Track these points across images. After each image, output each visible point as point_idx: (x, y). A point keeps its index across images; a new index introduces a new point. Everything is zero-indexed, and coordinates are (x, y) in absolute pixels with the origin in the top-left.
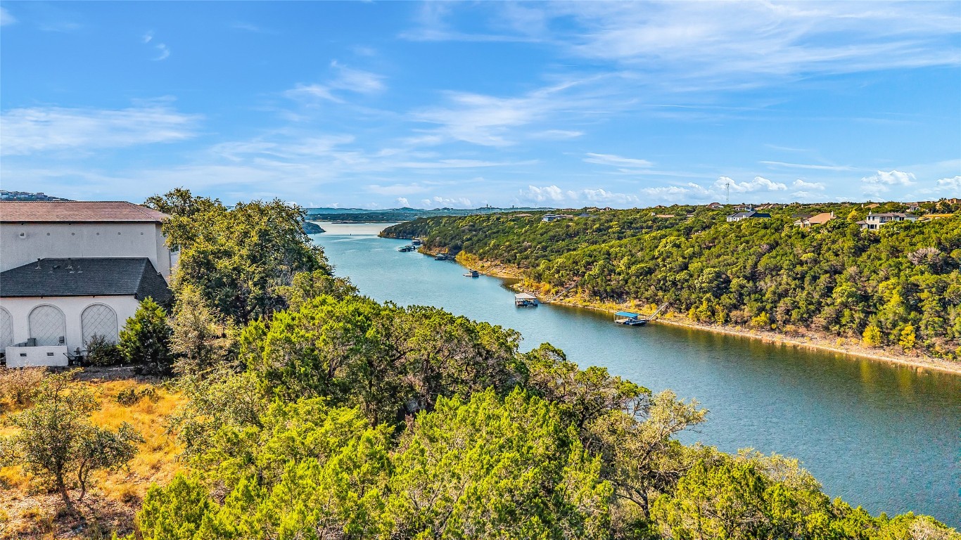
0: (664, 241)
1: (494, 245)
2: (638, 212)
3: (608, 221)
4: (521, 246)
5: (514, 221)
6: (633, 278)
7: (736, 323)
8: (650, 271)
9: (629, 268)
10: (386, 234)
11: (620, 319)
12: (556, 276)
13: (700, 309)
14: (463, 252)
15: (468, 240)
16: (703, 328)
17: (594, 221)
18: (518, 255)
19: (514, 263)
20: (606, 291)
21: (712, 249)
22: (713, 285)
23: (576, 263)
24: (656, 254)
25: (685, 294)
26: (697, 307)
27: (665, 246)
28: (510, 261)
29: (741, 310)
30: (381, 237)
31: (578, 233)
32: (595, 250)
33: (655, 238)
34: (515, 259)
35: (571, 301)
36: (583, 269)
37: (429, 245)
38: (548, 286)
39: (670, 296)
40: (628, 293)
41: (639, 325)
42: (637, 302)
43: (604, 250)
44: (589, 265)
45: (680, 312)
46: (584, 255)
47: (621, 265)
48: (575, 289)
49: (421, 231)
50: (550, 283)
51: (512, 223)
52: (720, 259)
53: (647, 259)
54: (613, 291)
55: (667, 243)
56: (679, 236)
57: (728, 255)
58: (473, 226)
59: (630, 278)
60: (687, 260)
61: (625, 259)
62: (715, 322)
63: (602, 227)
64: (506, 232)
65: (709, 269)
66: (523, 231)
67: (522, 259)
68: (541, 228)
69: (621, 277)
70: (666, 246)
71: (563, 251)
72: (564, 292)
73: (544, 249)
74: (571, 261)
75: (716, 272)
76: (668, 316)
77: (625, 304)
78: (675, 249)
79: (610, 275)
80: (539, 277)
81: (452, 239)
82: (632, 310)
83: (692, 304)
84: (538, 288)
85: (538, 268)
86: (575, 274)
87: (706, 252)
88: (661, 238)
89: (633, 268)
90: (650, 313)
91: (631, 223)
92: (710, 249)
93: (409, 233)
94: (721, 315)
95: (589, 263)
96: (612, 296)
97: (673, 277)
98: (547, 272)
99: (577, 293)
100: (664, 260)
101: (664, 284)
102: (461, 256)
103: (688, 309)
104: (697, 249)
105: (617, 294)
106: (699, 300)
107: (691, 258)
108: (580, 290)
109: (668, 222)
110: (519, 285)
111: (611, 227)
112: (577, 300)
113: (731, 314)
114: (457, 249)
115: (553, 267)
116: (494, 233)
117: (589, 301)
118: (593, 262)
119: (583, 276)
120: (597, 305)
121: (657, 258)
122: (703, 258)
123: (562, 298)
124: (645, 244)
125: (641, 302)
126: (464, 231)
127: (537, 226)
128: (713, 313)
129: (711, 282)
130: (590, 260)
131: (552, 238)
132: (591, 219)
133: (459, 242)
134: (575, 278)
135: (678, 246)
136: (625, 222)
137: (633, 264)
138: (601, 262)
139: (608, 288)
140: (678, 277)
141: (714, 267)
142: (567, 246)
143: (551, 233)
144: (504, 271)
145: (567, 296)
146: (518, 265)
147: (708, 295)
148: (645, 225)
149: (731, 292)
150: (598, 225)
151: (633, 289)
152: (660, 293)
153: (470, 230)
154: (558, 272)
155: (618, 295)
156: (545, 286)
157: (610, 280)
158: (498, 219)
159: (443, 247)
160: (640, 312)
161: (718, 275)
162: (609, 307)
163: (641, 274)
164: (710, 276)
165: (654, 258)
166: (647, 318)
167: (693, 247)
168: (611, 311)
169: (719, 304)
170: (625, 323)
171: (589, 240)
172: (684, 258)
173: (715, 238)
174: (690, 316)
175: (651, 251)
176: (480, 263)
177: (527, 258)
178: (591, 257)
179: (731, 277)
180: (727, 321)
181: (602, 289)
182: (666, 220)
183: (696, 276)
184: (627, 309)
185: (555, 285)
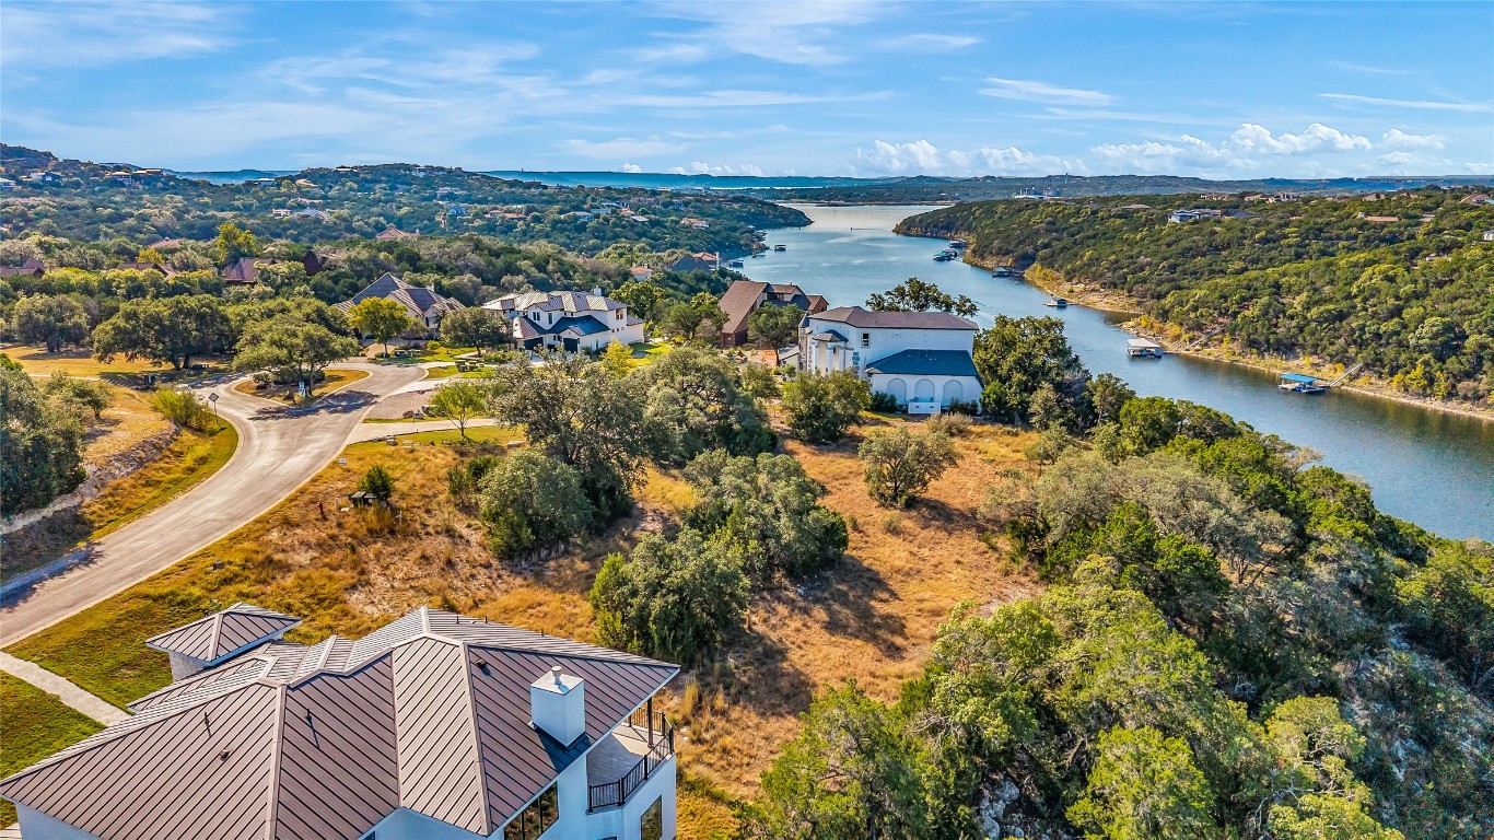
0: (1369, 270)
1: (1091, 259)
2: (1336, 209)
3: (1281, 226)
4: (1134, 263)
5: (1120, 216)
6: (1314, 324)
7: (1465, 398)
8: (1341, 316)
9: (1308, 309)
10: (907, 229)
11: (1286, 383)
12: (1192, 315)
13: (1412, 375)
14: (1036, 265)
15: (1046, 246)
16: (1412, 402)
17: (1257, 225)
18: (1129, 277)
19: (1122, 289)
20: (1267, 341)
21: (1447, 288)
22: (1437, 342)
23: (1224, 297)
24: (1354, 290)
25: (1390, 352)
26: (1408, 373)
27: (1370, 277)
28: (1115, 286)
29: (1475, 380)
30: (898, 233)
31: (1229, 244)
32: (1256, 279)
33: (1355, 265)
34: (1124, 283)
35: (1212, 353)
36: (1234, 308)
37: (981, 252)
38: (1176, 330)
39: (1368, 353)
40: (1303, 347)
41: (1314, 394)
42: (1315, 359)
43: (1271, 280)
44: (1244, 302)
45: (1380, 377)
46: (1239, 286)
47: (1298, 302)
48: (1220, 336)
49: (962, 225)
50: (1181, 324)
51: (1119, 221)
52: (1456, 304)
53: (1338, 296)
54: (1278, 340)
55: (1374, 274)
56: (1396, 262)
57: (1470, 298)
58: (1053, 223)
59: (1308, 324)
60: (1401, 303)
61: (1304, 296)
62: (1432, 395)
63: (1270, 236)
64: (1111, 237)
65: (1434, 319)
66: (1138, 237)
67: (1137, 283)
68: (1169, 235)
69: (1294, 323)
70: (1371, 279)
71: (1202, 273)
72: (1203, 339)
73: (1173, 268)
74: (1217, 294)
75: (1444, 323)
76: (1359, 382)
77: (1296, 362)
78: (1386, 283)
79: (1278, 318)
80: (1164, 315)
81: (1020, 243)
82: (1306, 371)
83: (1399, 367)
84: (1161, 331)
85: (1163, 301)
86: (1221, 314)
87: (1435, 292)
88: (1365, 266)
89: (1314, 312)
90: (1333, 376)
91: (1321, 230)
92: (1441, 288)
93: (942, 228)
94: (1442, 385)
95: (1244, 299)
96: (1277, 350)
97: (1376, 326)
98: (1177, 309)
99: (1222, 342)
100: (1365, 300)
101: (1360, 336)
102: (1034, 272)
103: (1392, 373)
104: (1421, 286)
105: (1285, 346)
106: (1411, 363)
107: (1407, 300)
108: (1227, 338)
109: (1385, 230)
110: (1131, 323)
111: (1285, 237)
112: (1222, 352)
113: (1459, 386)
114: (1026, 260)
115: (1188, 301)
116: (1089, 237)
117: (1240, 354)
118: (1252, 298)
119: (1235, 318)
120: (1252, 361)
121: (1355, 296)
122: (1428, 301)
123: (1198, 347)
124: (1338, 273)
125: (1321, 360)
126: (1037, 232)
127: (1162, 230)
128: (1432, 381)
129: (1435, 336)
130: (1245, 293)
131: (1184, 253)
132: (1252, 220)
133: (1030, 250)
134: (1221, 320)
135: (1391, 280)
136: (1311, 228)
137: (1316, 303)
138: (1265, 299)
139: (1272, 337)
140: (1383, 328)
141: (1443, 316)
142: (1210, 265)
143: (1184, 244)
144: (1105, 300)
145: (1206, 344)
146: (1130, 291)
147: (1427, 356)
148: (1344, 234)
149: (1465, 354)
150: (1263, 233)
151: (1310, 340)
152: (1352, 350)
153: (1048, 231)
154: (1195, 309)
155: (1287, 348)
156: (1172, 328)
157: (1276, 326)
158: (1094, 213)
159: (1004, 255)
160: (1317, 375)
161: (1448, 328)
162: (1271, 364)
163: (1326, 320)
164: (1434, 329)
165: (1349, 297)
166: (1328, 384)
167: (1415, 282)
168: (1274, 371)
169: (1442, 371)
170: (1294, 390)
171: (1246, 256)
172: (1397, 298)
173: (1454, 271)
174: (1394, 384)
175: (1346, 285)
176: (1068, 286)
177: (1144, 281)
178: (1249, 289)
179: (1468, 332)
180: (1450, 395)
181: (1262, 339)
182: (1383, 226)
183: (1412, 328)
184: (1298, 369)
185: (1190, 329)
